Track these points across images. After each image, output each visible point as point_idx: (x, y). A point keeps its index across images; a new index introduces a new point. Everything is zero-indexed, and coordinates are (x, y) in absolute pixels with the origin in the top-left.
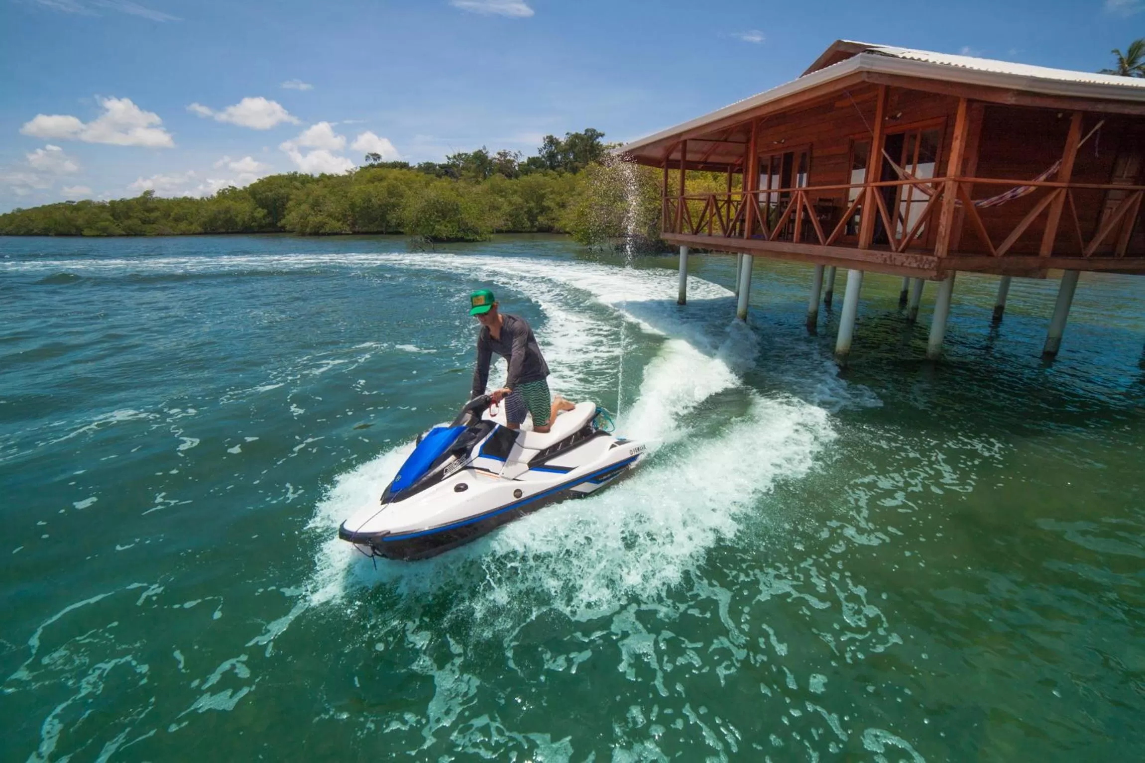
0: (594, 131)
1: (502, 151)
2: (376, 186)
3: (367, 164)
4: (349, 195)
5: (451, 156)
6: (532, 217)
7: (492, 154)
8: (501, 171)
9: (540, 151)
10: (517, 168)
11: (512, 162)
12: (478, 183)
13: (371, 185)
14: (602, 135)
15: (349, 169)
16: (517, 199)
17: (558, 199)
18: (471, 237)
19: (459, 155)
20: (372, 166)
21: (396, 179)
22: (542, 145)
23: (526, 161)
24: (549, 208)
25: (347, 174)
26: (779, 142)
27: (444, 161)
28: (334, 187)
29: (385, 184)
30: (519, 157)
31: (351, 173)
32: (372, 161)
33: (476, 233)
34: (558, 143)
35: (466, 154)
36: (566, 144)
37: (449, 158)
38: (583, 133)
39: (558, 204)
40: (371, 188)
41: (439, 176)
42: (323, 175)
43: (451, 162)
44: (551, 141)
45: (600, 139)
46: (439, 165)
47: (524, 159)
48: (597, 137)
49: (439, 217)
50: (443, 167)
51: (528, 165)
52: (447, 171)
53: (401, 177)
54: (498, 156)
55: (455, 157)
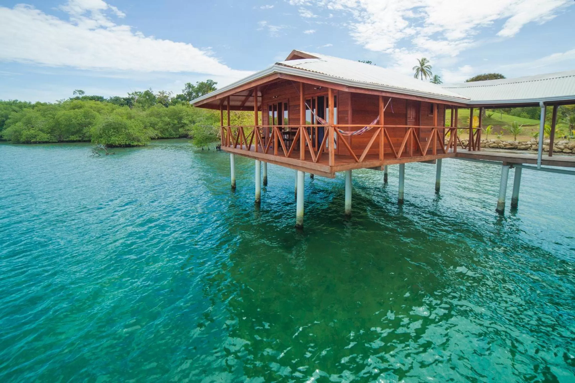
0: (212, 81)
1: (161, 91)
2: (76, 112)
3: (75, 96)
4: (56, 117)
5: (131, 93)
6: (176, 130)
7: (156, 93)
8: (160, 102)
9: (183, 91)
10: (170, 101)
11: (167, 97)
12: (144, 110)
13: (72, 110)
14: (216, 83)
15: (59, 100)
16: (167, 119)
17: (190, 119)
18: (135, 143)
19: (136, 93)
20: (77, 98)
21: (91, 107)
22: (185, 88)
23: (176, 97)
24: (185, 124)
25: (57, 103)
26: (275, 97)
27: (126, 96)
28: (45, 111)
29: (82, 110)
30: (171, 94)
31: (60, 102)
32: (78, 95)
33: (138, 141)
34: (193, 87)
35: (140, 92)
36: (197, 88)
37: (129, 95)
38: (206, 82)
39: (190, 121)
40: (72, 112)
41: (122, 105)
42: (38, 103)
43: (131, 97)
44: (189, 86)
45: (215, 85)
46: (123, 99)
47: (174, 95)
48: (213, 84)
49: (115, 132)
50: (125, 99)
51: (177, 98)
52: (128, 102)
53: (94, 105)
54: (159, 94)
55: (133, 94)
